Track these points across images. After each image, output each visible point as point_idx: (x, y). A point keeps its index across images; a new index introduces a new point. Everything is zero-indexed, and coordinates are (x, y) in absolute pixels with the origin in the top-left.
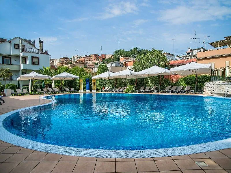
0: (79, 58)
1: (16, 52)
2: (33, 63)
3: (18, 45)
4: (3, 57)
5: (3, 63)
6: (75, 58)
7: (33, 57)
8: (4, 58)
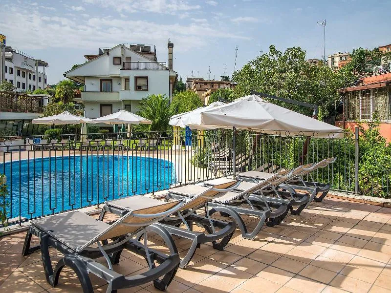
0: (344, 58)
1: (116, 71)
2: (138, 88)
3: (119, 58)
4: (101, 80)
5: (101, 91)
6: (336, 59)
7: (137, 78)
8: (103, 82)
